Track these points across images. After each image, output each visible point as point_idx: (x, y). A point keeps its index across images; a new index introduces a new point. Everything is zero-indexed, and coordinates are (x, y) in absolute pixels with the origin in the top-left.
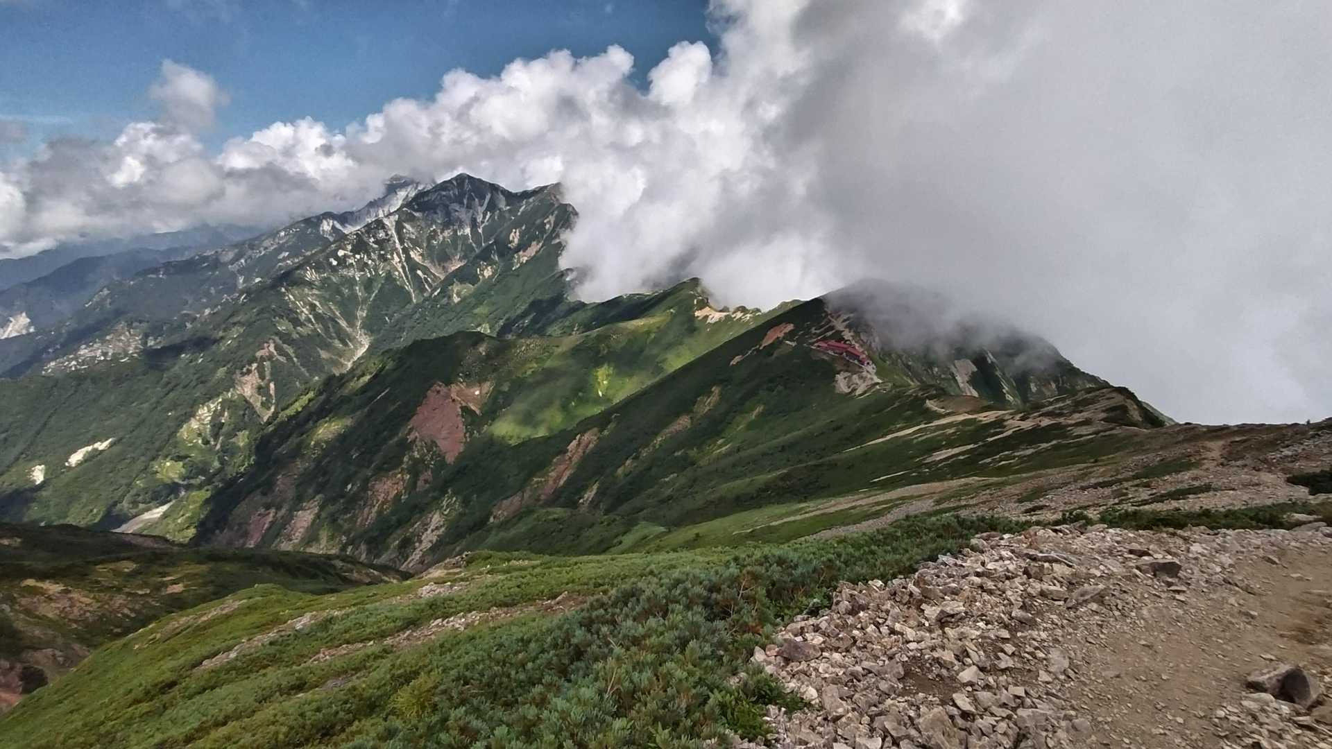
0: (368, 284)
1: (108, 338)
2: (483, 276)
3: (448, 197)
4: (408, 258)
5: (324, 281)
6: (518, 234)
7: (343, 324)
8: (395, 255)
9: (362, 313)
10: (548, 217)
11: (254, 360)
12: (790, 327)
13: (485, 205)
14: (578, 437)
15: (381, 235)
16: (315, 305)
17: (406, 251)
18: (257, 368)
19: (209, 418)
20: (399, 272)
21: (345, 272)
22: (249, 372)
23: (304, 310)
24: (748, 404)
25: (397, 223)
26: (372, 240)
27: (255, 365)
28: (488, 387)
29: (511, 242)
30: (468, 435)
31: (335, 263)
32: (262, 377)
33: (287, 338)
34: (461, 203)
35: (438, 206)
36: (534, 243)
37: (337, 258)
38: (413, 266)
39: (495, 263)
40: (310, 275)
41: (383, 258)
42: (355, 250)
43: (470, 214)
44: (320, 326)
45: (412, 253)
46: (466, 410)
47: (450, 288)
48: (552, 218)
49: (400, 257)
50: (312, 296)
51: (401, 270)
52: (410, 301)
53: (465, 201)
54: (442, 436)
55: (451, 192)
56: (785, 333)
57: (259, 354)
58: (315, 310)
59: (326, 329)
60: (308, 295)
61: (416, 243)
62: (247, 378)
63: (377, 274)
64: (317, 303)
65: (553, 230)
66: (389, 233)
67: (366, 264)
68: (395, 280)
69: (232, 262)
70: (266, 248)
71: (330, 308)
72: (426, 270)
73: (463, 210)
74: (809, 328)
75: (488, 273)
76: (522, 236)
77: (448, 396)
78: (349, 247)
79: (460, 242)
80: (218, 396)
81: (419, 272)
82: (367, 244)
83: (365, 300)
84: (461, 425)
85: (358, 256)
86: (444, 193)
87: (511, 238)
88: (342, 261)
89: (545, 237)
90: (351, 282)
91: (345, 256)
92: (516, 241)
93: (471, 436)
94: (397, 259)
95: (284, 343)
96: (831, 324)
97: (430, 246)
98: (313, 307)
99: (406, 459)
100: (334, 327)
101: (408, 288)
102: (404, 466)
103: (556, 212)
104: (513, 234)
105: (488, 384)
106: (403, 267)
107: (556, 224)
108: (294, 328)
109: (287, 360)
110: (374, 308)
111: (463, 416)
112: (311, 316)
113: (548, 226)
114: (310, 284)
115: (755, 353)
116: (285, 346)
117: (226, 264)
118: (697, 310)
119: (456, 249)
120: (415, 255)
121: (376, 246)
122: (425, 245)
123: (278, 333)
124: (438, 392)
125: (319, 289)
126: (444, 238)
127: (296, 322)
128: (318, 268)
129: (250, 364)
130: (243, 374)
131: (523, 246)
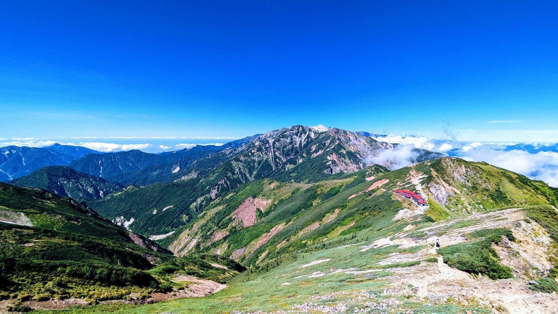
0: (259, 163)
1: (189, 174)
2: (299, 162)
3: (293, 133)
4: (275, 154)
5: (245, 160)
6: (315, 147)
7: (248, 175)
8: (270, 153)
9: (255, 173)
10: (327, 140)
11: (217, 184)
12: (387, 181)
13: (306, 136)
14: (276, 226)
15: (267, 145)
16: (241, 169)
17: (274, 152)
18: (217, 188)
19: (200, 203)
20: (270, 159)
21: (252, 158)
22: (215, 189)
23: (237, 170)
24: (346, 221)
25: (274, 142)
26: (264, 147)
27: (217, 187)
28: (270, 201)
29: (311, 150)
30: (256, 220)
31: (250, 154)
32: (218, 191)
33: (228, 178)
34: (297, 135)
35: (288, 136)
36: (320, 150)
37: (251, 153)
38: (276, 157)
39: (304, 157)
40: (242, 158)
41: (266, 154)
42: (257, 151)
43: (300, 140)
44: (241, 176)
45: (276, 153)
46: (258, 210)
47: (285, 166)
48: (329, 141)
49: (272, 154)
50: (241, 165)
51: (271, 158)
52: (272, 169)
53: (299, 135)
54: (246, 219)
55: (294, 131)
56: (383, 185)
57: (219, 183)
58: (240, 170)
59: (242, 177)
60: (239, 165)
61: (278, 149)
62: (214, 191)
63: (263, 159)
64: (241, 168)
65: (329, 146)
66: (270, 145)
67: (260, 155)
68: (268, 162)
69: (229, 155)
70: (239, 150)
71: (245, 170)
72: (280, 159)
73: (298, 138)
74: (397, 182)
75: (301, 161)
76: (316, 147)
77: (252, 203)
78: (256, 149)
79: (294, 150)
80: (204, 195)
81: (277, 160)
82: (262, 148)
83: (257, 168)
84: (254, 216)
85: (258, 153)
86: (292, 132)
87: (312, 148)
88: (253, 154)
89: (325, 148)
90: (254, 161)
91: (254, 152)
92: (314, 150)
93: (257, 221)
94: (270, 154)
95: (227, 180)
96: (410, 181)
97: (283, 151)
98: (240, 169)
99: (229, 226)
100: (245, 176)
101: (272, 165)
102: (228, 228)
103: (331, 139)
104: (313, 147)
105: (270, 200)
106: (272, 158)
107: (330, 143)
108: (232, 175)
109: (227, 186)
110: (259, 171)
111: (256, 212)
112: (238, 172)
113: (327, 144)
114: (241, 161)
115: (363, 193)
116: (227, 181)
117: (226, 155)
118: (367, 177)
119: (292, 152)
120: (277, 154)
121: (264, 149)
122: (281, 150)
123: (227, 177)
124: (249, 200)
125: (244, 163)
126: (289, 148)
127: (233, 174)
128: (245, 156)
129: (216, 186)
130: (213, 189)
131: (316, 151)
